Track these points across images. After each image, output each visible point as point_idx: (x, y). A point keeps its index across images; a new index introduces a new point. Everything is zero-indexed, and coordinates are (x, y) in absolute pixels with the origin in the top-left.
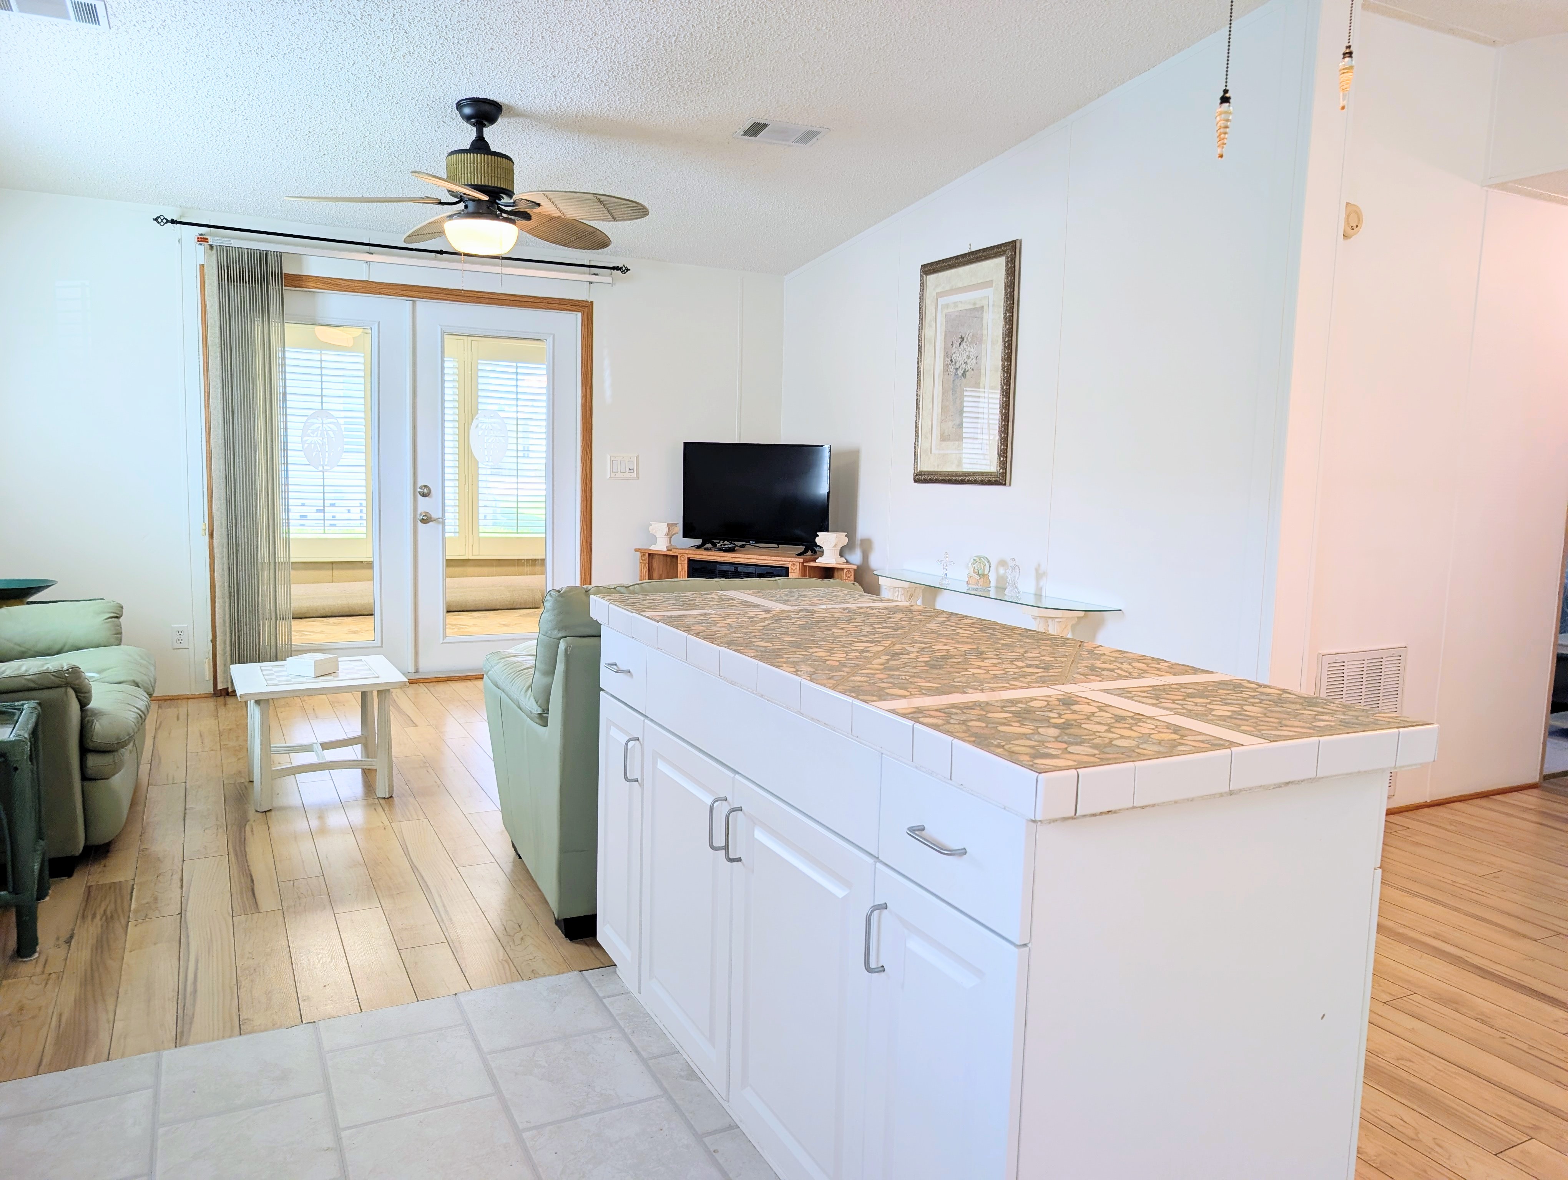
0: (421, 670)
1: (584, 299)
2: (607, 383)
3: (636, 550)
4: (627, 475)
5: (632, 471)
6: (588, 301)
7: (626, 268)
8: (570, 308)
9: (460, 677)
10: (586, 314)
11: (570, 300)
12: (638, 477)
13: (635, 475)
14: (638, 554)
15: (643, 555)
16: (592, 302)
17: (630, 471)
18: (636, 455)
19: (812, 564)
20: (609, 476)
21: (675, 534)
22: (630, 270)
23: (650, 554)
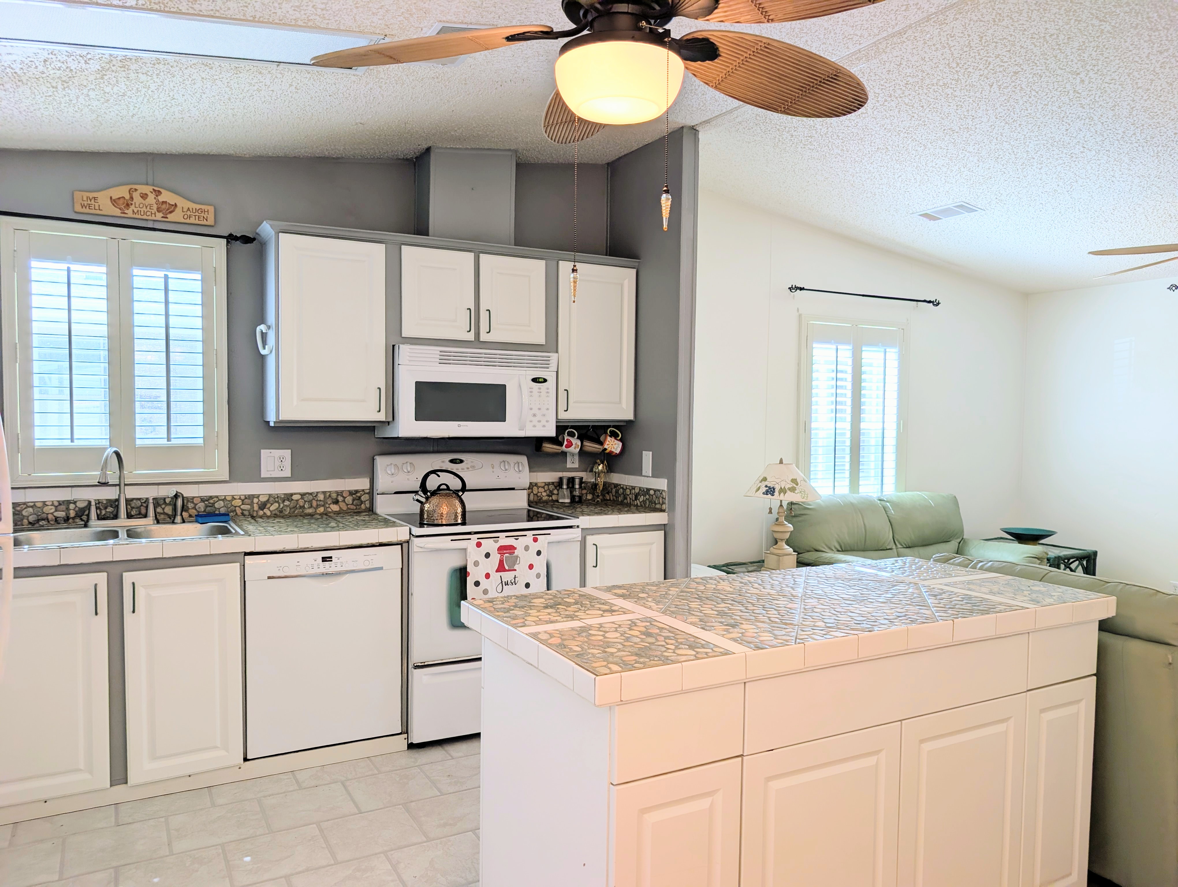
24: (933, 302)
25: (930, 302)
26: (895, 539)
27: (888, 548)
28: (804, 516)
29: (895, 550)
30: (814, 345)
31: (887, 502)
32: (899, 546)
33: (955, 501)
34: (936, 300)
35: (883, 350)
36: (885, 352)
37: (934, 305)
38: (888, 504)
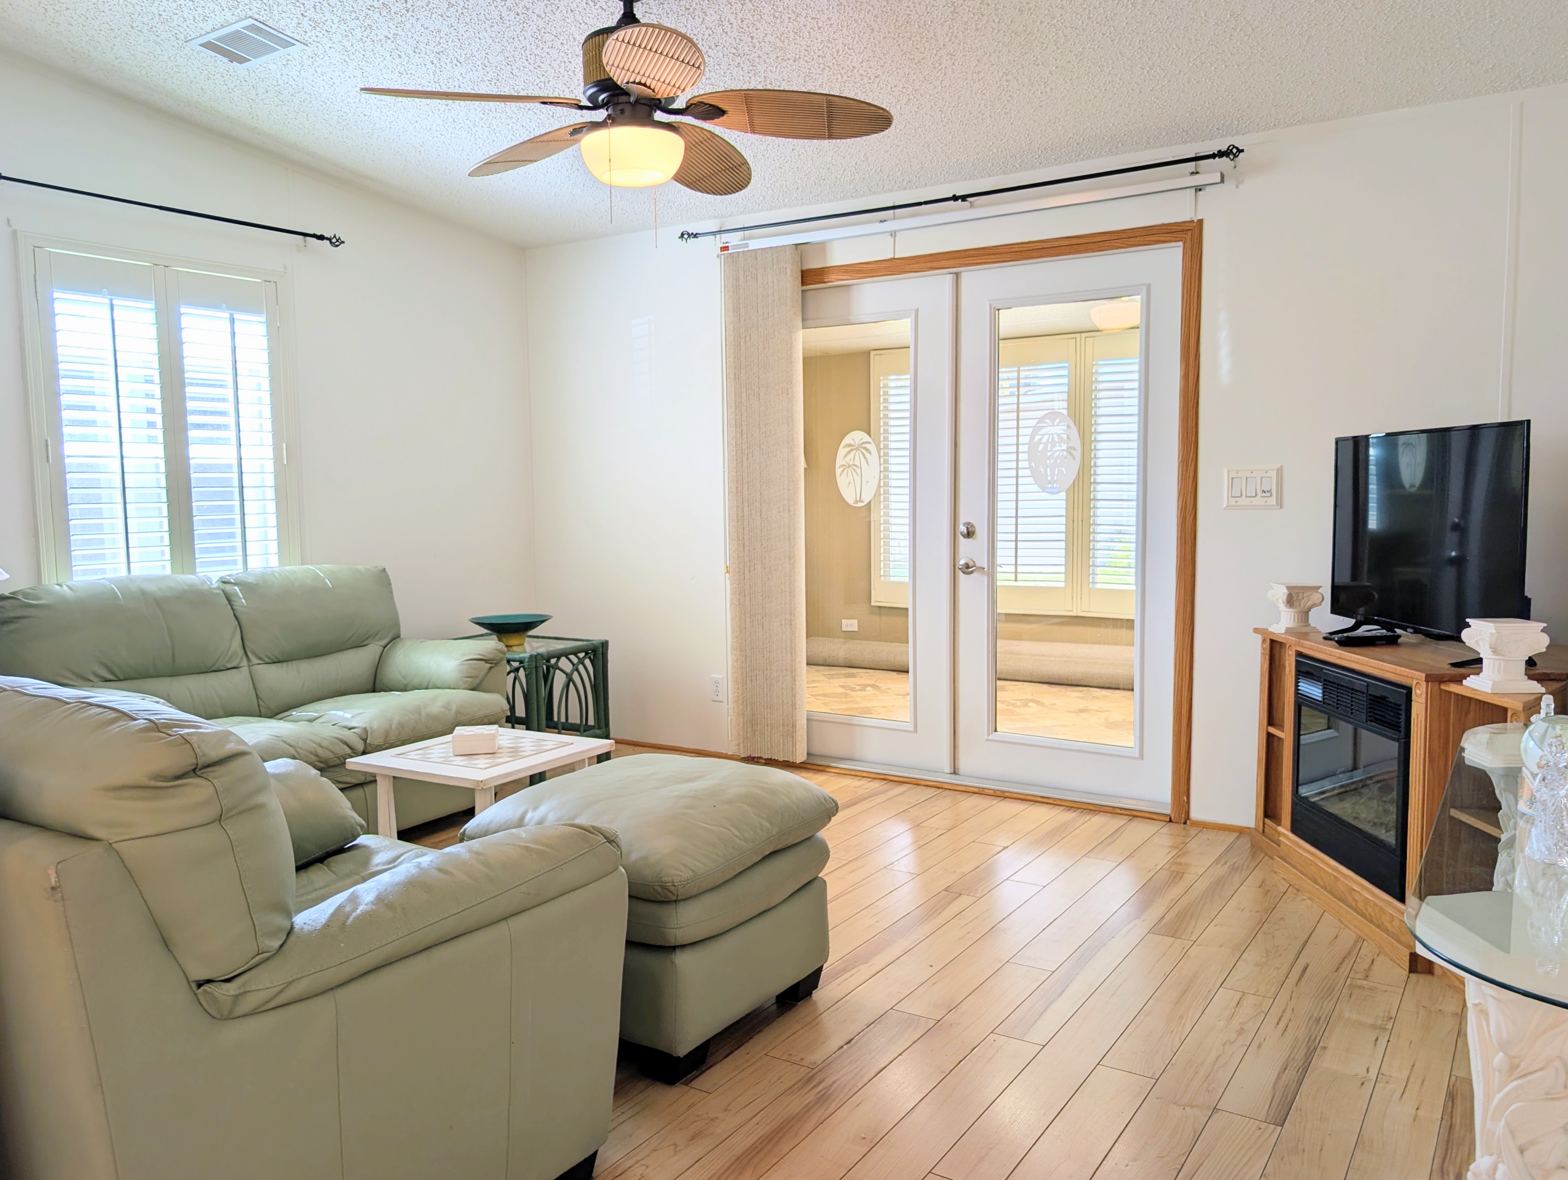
0: (961, 771)
1: (1188, 219)
2: (1224, 352)
3: (1256, 630)
4: (1258, 501)
5: (1269, 494)
6: (1193, 221)
7: (1237, 148)
8: (1162, 239)
9: (995, 791)
10: (1189, 243)
11: (1163, 225)
12: (1280, 504)
13: (1273, 501)
14: (1259, 638)
15: (1264, 641)
16: (1201, 222)
17: (1264, 495)
18: (1278, 466)
19: (1454, 688)
20: (1225, 504)
21: (1314, 605)
22: (1242, 151)
23: (1272, 642)
24: (329, 239)
25: (321, 238)
26: (247, 649)
27: (229, 666)
28: (23, 621)
29: (245, 670)
30: (55, 295)
31: (235, 584)
32: (254, 660)
33: (383, 578)
34: (335, 236)
35: (228, 316)
36: (232, 321)
37: (331, 242)
38: (236, 588)
